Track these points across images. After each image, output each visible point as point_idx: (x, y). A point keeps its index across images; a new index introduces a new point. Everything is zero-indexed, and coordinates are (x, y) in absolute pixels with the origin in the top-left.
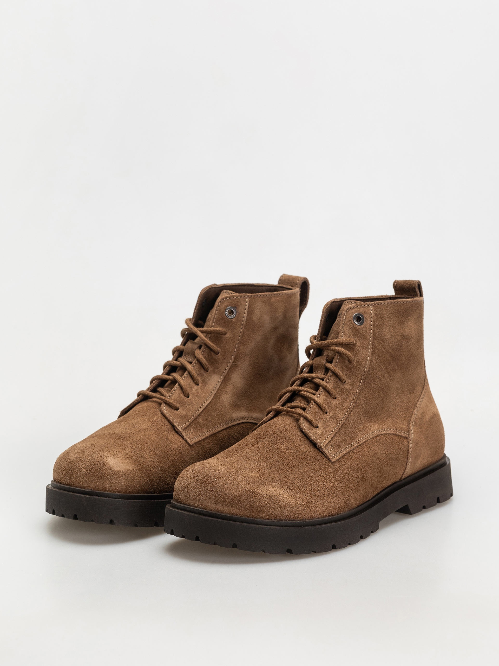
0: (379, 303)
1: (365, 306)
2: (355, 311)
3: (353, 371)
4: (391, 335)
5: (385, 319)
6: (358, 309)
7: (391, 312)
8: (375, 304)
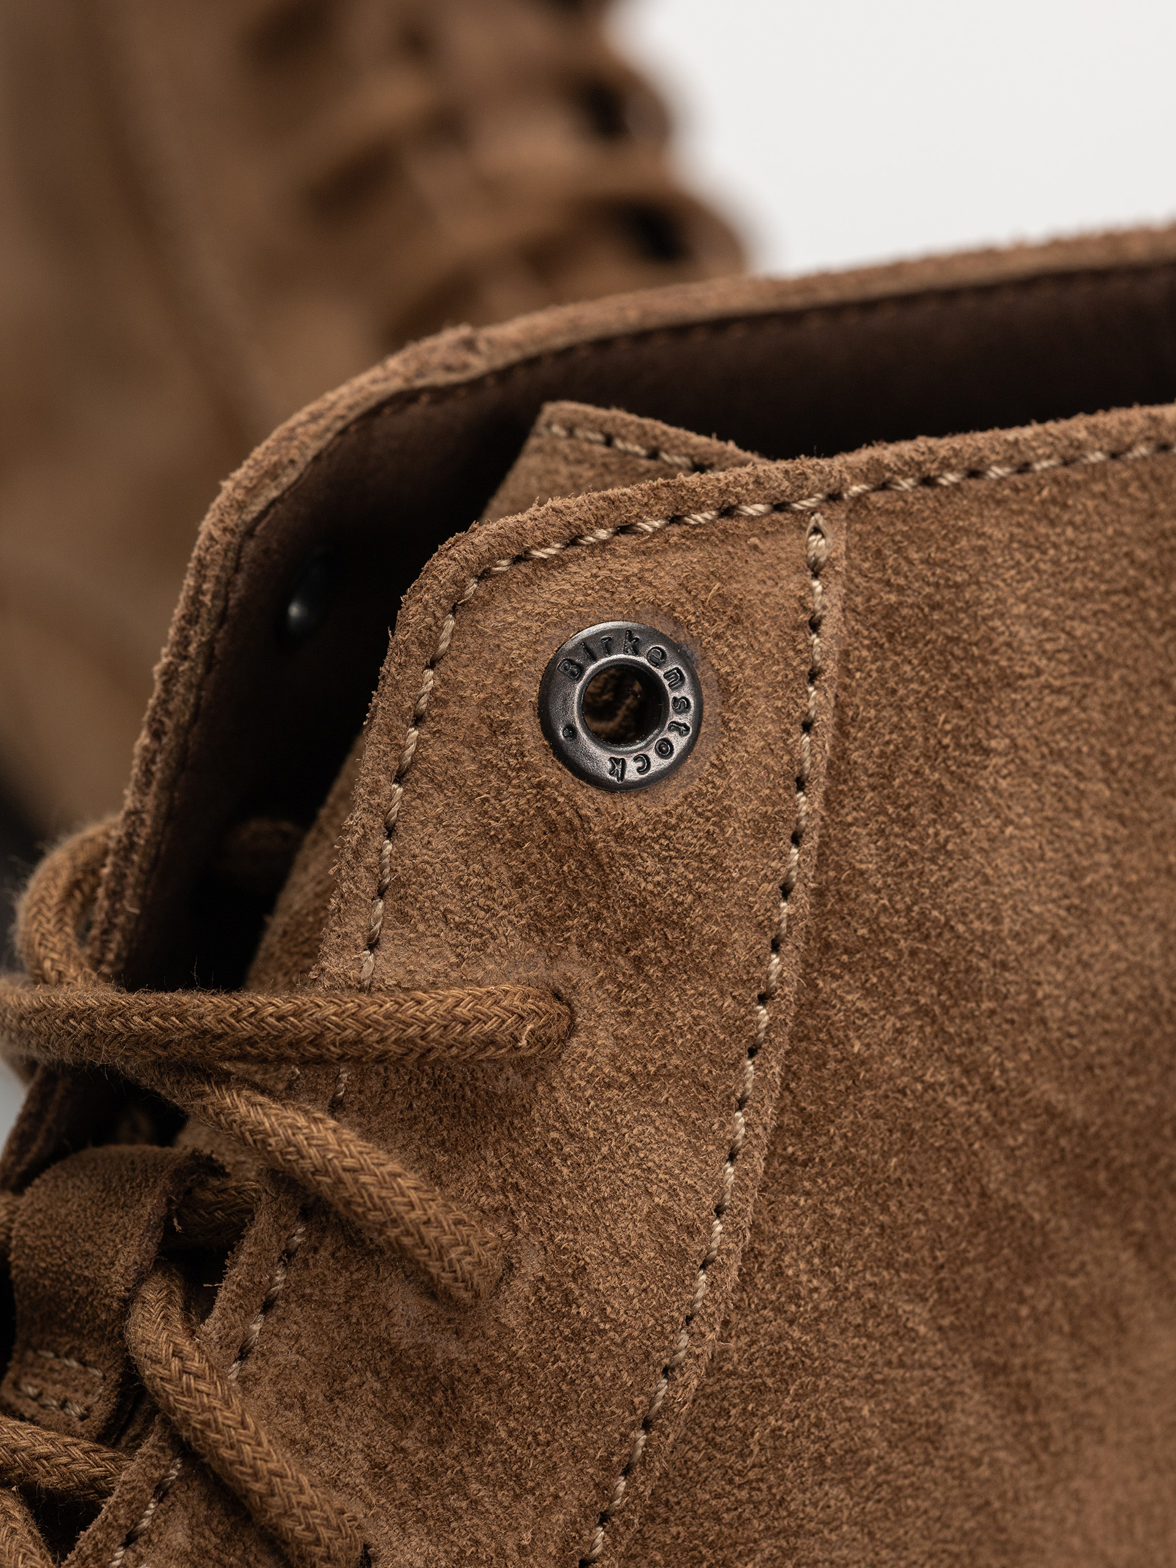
0: (946, 465)
1: (728, 512)
2: (584, 591)
3: (485, 1426)
4: (1071, 887)
5: (1008, 680)
6: (634, 567)
7: (1096, 576)
8: (884, 486)
